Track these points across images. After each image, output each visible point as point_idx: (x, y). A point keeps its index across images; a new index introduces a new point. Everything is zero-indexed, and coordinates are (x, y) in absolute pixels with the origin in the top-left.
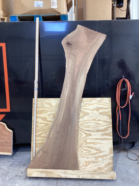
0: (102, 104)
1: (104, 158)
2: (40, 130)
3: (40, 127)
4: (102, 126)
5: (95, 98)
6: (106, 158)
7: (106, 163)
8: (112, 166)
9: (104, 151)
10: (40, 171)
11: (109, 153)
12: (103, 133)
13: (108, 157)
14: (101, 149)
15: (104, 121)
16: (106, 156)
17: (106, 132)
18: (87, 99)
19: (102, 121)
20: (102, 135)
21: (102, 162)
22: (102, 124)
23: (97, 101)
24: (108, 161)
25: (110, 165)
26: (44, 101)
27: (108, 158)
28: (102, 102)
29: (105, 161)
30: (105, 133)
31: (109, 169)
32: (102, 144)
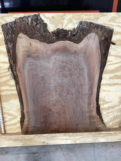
0: (117, 24)
1: (110, 111)
2: (4, 74)
3: (4, 70)
4: (113, 64)
5: (105, 13)
6: (113, 110)
7: (112, 116)
8: (120, 120)
9: (111, 102)
10: (13, 140)
11: (118, 104)
12: (112, 75)
13: (116, 108)
14: (106, 99)
15: (116, 56)
16: (113, 107)
17: (118, 74)
18: (90, 15)
19: (114, 56)
20: (111, 78)
21: (106, 115)
22: (112, 61)
23: (108, 19)
24: (116, 114)
25: (117, 120)
26: (4, 19)
27: (115, 111)
28: (117, 20)
29: (111, 114)
30: (116, 76)
31: (115, 124)
32: (109, 91)
